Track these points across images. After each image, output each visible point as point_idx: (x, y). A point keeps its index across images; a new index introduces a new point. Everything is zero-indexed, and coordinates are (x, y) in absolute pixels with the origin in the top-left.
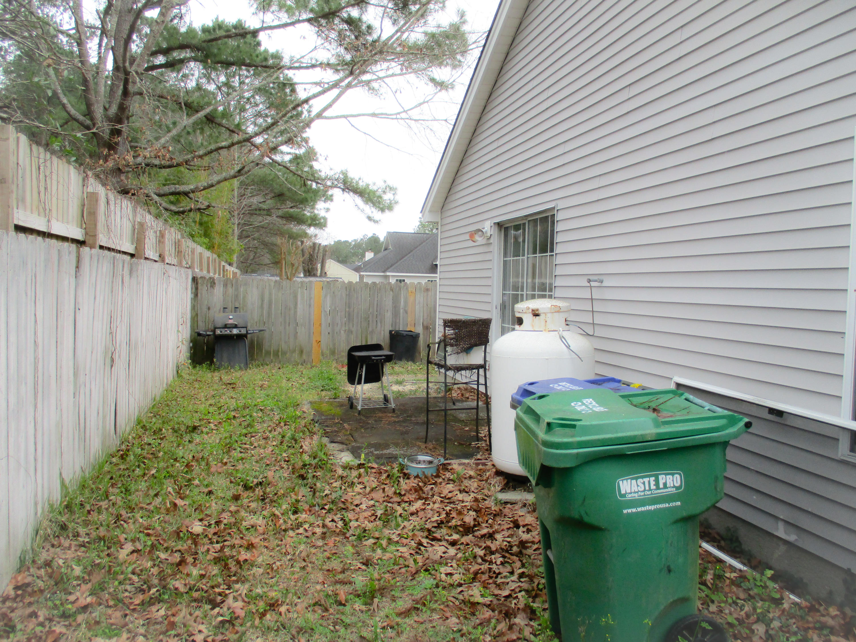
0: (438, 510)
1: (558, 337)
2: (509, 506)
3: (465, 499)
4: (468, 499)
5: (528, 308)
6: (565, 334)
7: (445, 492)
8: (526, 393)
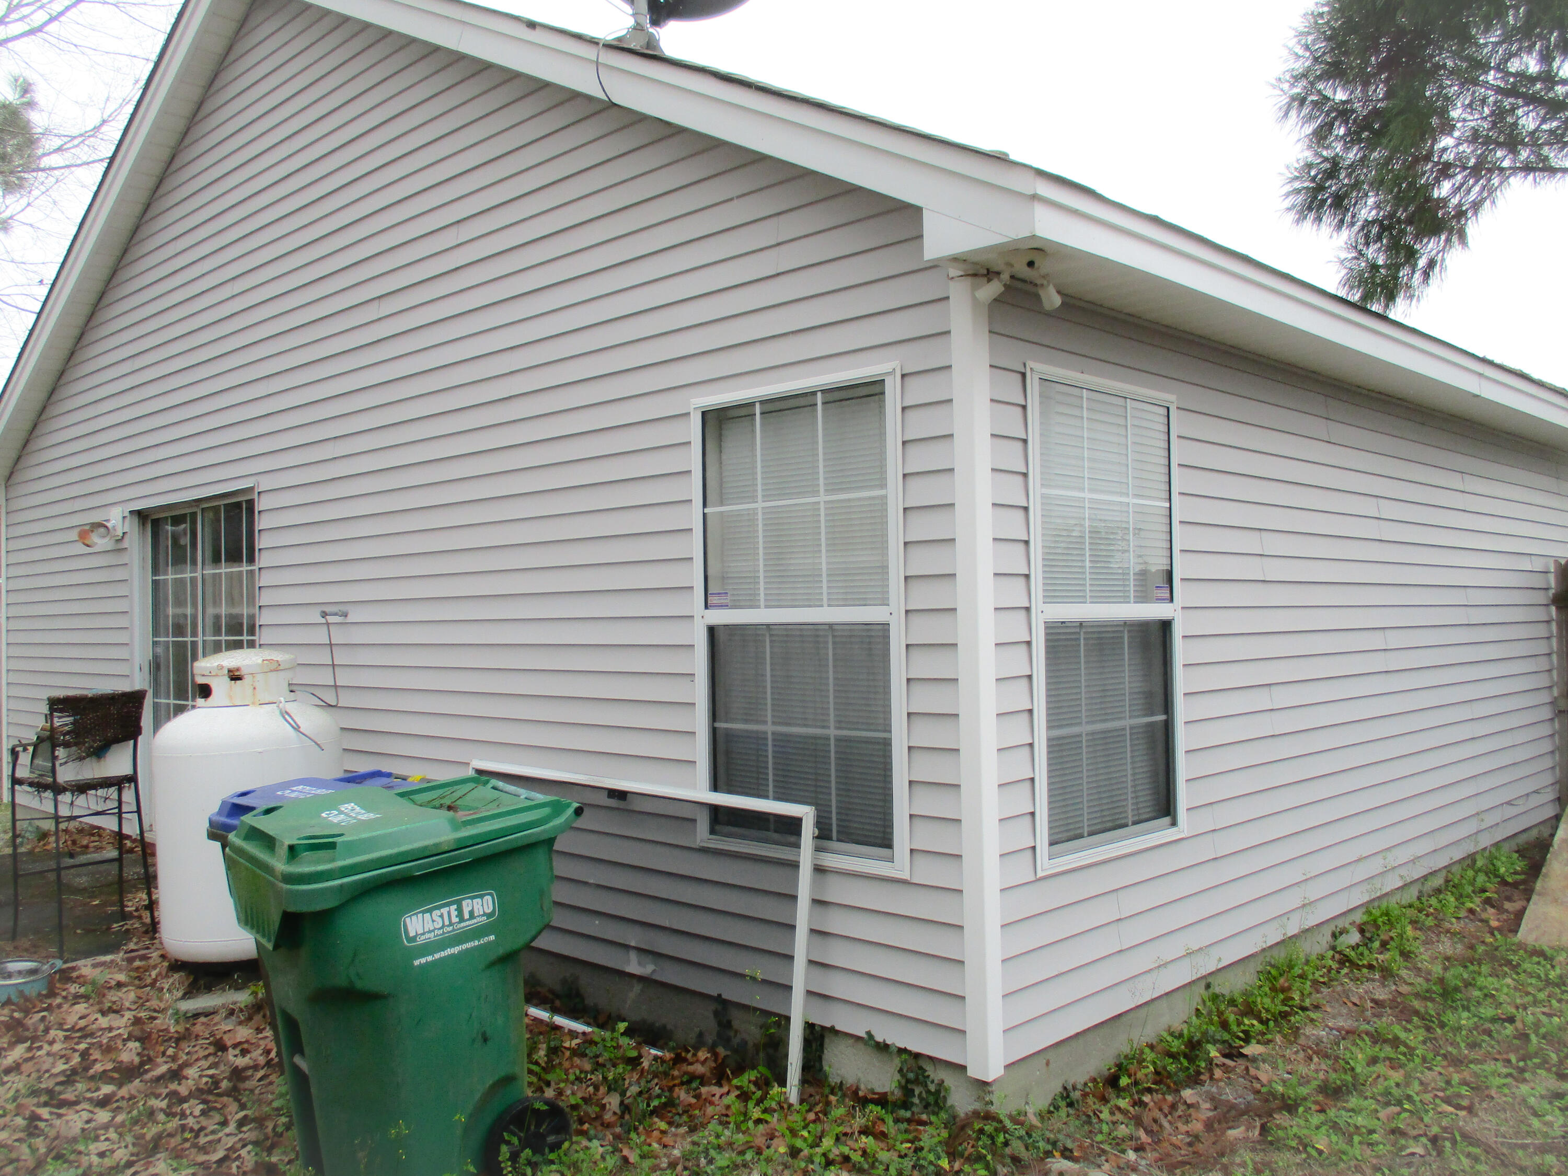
0: (63, 1052)
1: (278, 712)
2: (203, 1019)
3: (115, 1024)
4: (121, 1023)
5: (221, 667)
6: (291, 707)
7: (71, 1019)
8: (237, 809)
